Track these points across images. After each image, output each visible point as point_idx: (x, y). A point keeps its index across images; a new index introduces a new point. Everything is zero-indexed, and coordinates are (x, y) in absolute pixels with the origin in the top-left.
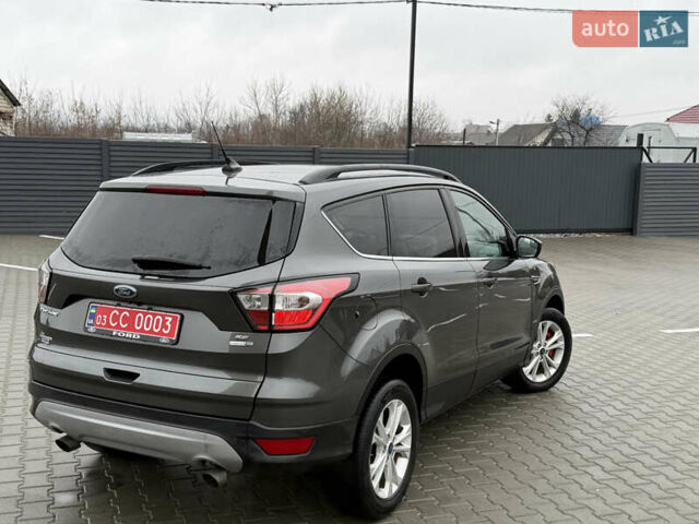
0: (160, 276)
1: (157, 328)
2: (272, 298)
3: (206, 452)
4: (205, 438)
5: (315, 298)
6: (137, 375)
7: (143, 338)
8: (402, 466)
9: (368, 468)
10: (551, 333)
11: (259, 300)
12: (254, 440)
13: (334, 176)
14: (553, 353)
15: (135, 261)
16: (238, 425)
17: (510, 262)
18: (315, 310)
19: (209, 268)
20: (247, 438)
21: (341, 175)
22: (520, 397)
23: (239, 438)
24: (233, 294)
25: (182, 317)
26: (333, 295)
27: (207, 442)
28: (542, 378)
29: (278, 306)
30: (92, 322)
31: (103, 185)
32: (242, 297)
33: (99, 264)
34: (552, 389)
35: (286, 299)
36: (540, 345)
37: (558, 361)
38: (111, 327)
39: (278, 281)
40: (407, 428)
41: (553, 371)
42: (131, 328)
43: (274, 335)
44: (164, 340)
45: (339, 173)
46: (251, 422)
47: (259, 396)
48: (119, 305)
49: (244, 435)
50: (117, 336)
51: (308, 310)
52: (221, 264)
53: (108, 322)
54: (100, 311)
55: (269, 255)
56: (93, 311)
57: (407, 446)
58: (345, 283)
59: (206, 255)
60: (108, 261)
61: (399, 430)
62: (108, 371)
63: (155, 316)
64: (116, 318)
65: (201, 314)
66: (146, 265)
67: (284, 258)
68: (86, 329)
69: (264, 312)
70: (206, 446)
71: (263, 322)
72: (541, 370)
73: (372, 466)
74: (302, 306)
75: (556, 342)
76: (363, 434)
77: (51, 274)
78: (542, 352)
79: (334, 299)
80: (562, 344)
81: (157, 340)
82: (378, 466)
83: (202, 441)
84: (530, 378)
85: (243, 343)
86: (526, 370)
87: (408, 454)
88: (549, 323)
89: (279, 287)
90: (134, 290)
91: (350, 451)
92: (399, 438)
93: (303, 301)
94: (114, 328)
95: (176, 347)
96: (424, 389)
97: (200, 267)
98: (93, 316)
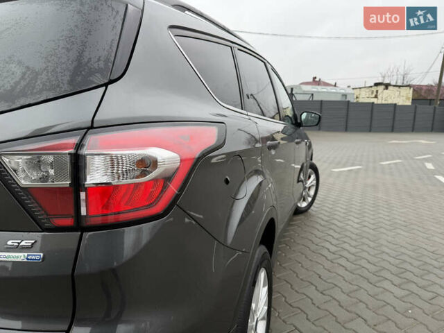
5: (167, 158)
10: (309, 176)
14: (310, 189)
26: (196, 153)
28: (304, 205)
29: (96, 175)
37: (312, 192)
39: (92, 127)
41: (310, 199)
51: (155, 180)
58: (209, 136)
67: (106, 85)
69: (61, 190)
72: (304, 199)
74: (144, 174)
75: (312, 182)
79: (199, 159)
80: (315, 182)
84: (299, 205)
87: (266, 316)
88: (310, 170)
93: (146, 164)
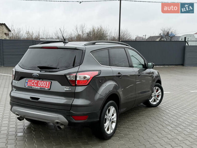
0: (45, 71)
1: (44, 85)
2: (76, 77)
3: (58, 120)
4: (58, 115)
5: (88, 77)
6: (39, 99)
7: (40, 88)
8: (114, 125)
9: (104, 125)
10: (157, 90)
11: (72, 77)
12: (71, 116)
13: (94, 44)
14: (158, 96)
15: (38, 67)
16: (67, 112)
17: (145, 70)
18: (88, 80)
19: (59, 68)
20: (69, 116)
21: (96, 44)
22: (149, 108)
23: (67, 115)
24: (65, 75)
25: (51, 82)
26: (93, 76)
27: (59, 117)
28: (155, 103)
29: (78, 79)
30: (27, 84)
31: (30, 47)
32: (68, 76)
33: (29, 68)
34: (158, 106)
35: (80, 77)
36: (154, 94)
37: (160, 98)
38: (32, 86)
40: (115, 115)
41: (158, 101)
42: (37, 86)
43: (77, 87)
44: (46, 89)
45: (96, 43)
46: (71, 111)
47: (72, 104)
48: (34, 79)
49: (68, 115)
50: (33, 88)
51: (86, 80)
52: (62, 67)
53: (31, 84)
54: (29, 81)
55: (75, 65)
56: (27, 81)
57: (115, 119)
58: (97, 73)
59: (58, 65)
60: (31, 67)
61: (113, 115)
62: (31, 98)
63: (44, 82)
64: (33, 83)
65: (57, 81)
66: (42, 68)
67: (80, 65)
68: (25, 86)
69: (74, 80)
70: (58, 118)
71: (73, 83)
72: (155, 101)
73: (105, 125)
74: (84, 79)
75: (159, 93)
76: (102, 116)
77: (16, 71)
78: (155, 96)
80: (161, 93)
81: (44, 89)
82: (106, 124)
83: (57, 117)
84: (152, 103)
85: (68, 89)
86: (150, 101)
87: (116, 122)
88: (157, 88)
89: (78, 73)
90: (38, 75)
91: (98, 120)
92: (113, 117)
93: (85, 77)
94: (33, 86)
95: (49, 90)
96: (120, 104)
97: (56, 68)
98: (27, 83)
